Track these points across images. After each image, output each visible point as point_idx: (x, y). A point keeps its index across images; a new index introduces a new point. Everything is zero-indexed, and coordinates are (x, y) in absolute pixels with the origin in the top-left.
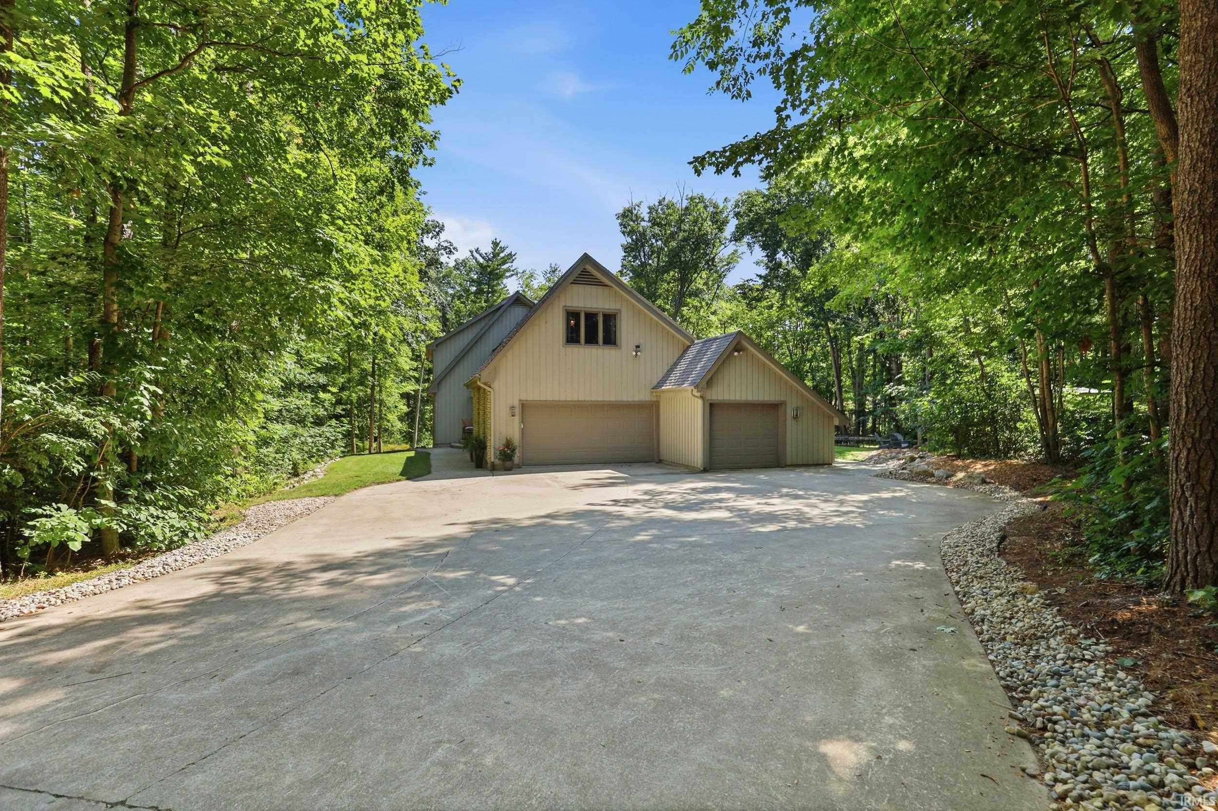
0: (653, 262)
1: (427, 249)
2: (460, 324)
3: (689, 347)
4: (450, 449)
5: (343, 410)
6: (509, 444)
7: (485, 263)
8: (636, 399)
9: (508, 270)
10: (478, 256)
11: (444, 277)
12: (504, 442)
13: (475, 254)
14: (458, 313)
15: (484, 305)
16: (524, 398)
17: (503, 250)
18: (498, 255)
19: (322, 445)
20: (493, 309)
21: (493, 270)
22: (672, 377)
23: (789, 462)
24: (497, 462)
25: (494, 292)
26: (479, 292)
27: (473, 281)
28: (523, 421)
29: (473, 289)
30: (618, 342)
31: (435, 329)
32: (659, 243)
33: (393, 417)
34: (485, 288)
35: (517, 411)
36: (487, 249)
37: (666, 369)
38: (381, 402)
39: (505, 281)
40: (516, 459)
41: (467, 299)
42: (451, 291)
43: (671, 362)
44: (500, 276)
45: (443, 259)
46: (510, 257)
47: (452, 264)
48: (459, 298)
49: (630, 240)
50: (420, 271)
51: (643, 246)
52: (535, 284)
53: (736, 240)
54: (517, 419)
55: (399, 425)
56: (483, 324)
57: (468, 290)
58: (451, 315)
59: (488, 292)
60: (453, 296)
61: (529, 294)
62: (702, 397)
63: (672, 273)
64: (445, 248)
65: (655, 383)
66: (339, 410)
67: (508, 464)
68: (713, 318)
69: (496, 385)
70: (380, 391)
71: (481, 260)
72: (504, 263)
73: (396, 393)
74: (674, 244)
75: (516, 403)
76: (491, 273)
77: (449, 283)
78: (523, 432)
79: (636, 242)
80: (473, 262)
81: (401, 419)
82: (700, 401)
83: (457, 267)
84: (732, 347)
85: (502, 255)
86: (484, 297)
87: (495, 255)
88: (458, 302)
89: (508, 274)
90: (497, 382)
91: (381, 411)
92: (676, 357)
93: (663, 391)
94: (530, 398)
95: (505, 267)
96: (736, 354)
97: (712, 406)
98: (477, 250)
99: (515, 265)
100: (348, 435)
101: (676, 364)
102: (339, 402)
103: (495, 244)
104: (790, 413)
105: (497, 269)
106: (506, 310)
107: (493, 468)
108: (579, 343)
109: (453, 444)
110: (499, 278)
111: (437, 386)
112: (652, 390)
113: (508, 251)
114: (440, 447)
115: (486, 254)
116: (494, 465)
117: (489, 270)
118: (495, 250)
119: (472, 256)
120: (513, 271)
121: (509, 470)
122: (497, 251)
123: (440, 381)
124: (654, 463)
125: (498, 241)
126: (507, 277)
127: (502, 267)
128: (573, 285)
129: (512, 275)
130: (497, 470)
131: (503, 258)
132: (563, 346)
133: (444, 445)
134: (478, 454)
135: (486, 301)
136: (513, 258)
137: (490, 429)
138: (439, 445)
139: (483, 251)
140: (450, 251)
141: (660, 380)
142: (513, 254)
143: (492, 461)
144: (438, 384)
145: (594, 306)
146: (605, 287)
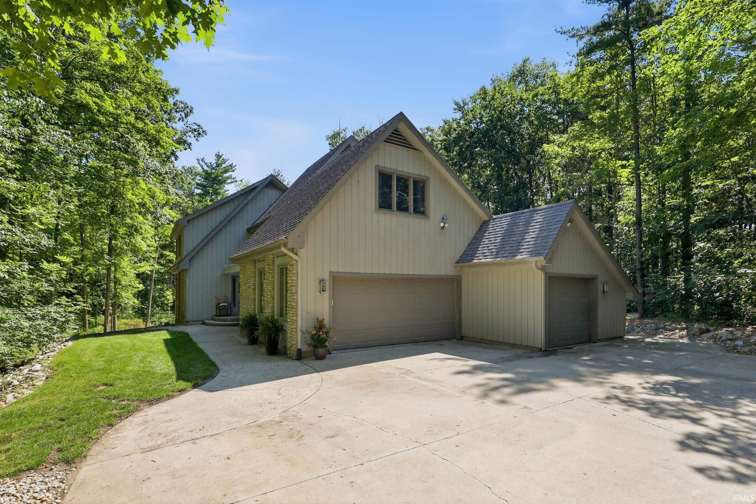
3: (486, 222)
4: (203, 327)
5: (76, 288)
6: (320, 326)
7: (210, 171)
8: (443, 273)
9: (228, 178)
10: (203, 164)
12: (314, 322)
13: (201, 162)
16: (334, 269)
17: (224, 161)
18: (221, 164)
19: (46, 329)
21: (217, 176)
22: (483, 250)
24: (306, 348)
25: (217, 193)
26: (204, 193)
27: (198, 184)
28: (333, 297)
29: (199, 191)
30: (427, 212)
33: (127, 295)
34: (210, 190)
35: (327, 285)
36: (211, 159)
37: (467, 243)
38: (117, 282)
39: (226, 186)
43: (471, 236)
44: (222, 182)
46: (231, 168)
54: (326, 294)
55: (132, 302)
59: (213, 194)
62: (543, 270)
65: (459, 256)
66: (70, 287)
67: (321, 351)
69: (303, 252)
70: (116, 270)
71: (206, 168)
72: (226, 171)
73: (132, 274)
76: (215, 179)
78: (333, 309)
80: (200, 170)
81: (135, 296)
84: (569, 217)
85: (224, 166)
87: (218, 165)
89: (229, 181)
90: (304, 249)
91: (116, 289)
94: (342, 270)
96: (569, 224)
97: (549, 279)
98: (203, 160)
99: (235, 174)
100: (81, 315)
101: (477, 238)
102: (72, 277)
103: (218, 156)
104: (600, 287)
105: (220, 176)
106: (260, 191)
107: (300, 356)
108: (391, 209)
109: (207, 321)
110: (222, 184)
111: (188, 262)
112: (456, 265)
113: (228, 163)
114: (191, 324)
115: (210, 163)
116: (301, 352)
117: (213, 176)
118: (218, 161)
119: (199, 163)
120: (234, 178)
121: (322, 358)
122: (220, 162)
123: (193, 257)
124: (455, 341)
125: (221, 155)
126: (228, 183)
127: (225, 175)
128: (386, 143)
129: (232, 182)
130: (304, 358)
131: (225, 168)
132: (375, 211)
133: (196, 323)
134: (274, 337)
135: (210, 201)
136: (234, 168)
137: (295, 307)
138: (190, 323)
139: (208, 161)
140: (199, 134)
141: (462, 255)
142: (233, 165)
143: (299, 347)
144: (190, 260)
145: (406, 170)
146: (415, 151)
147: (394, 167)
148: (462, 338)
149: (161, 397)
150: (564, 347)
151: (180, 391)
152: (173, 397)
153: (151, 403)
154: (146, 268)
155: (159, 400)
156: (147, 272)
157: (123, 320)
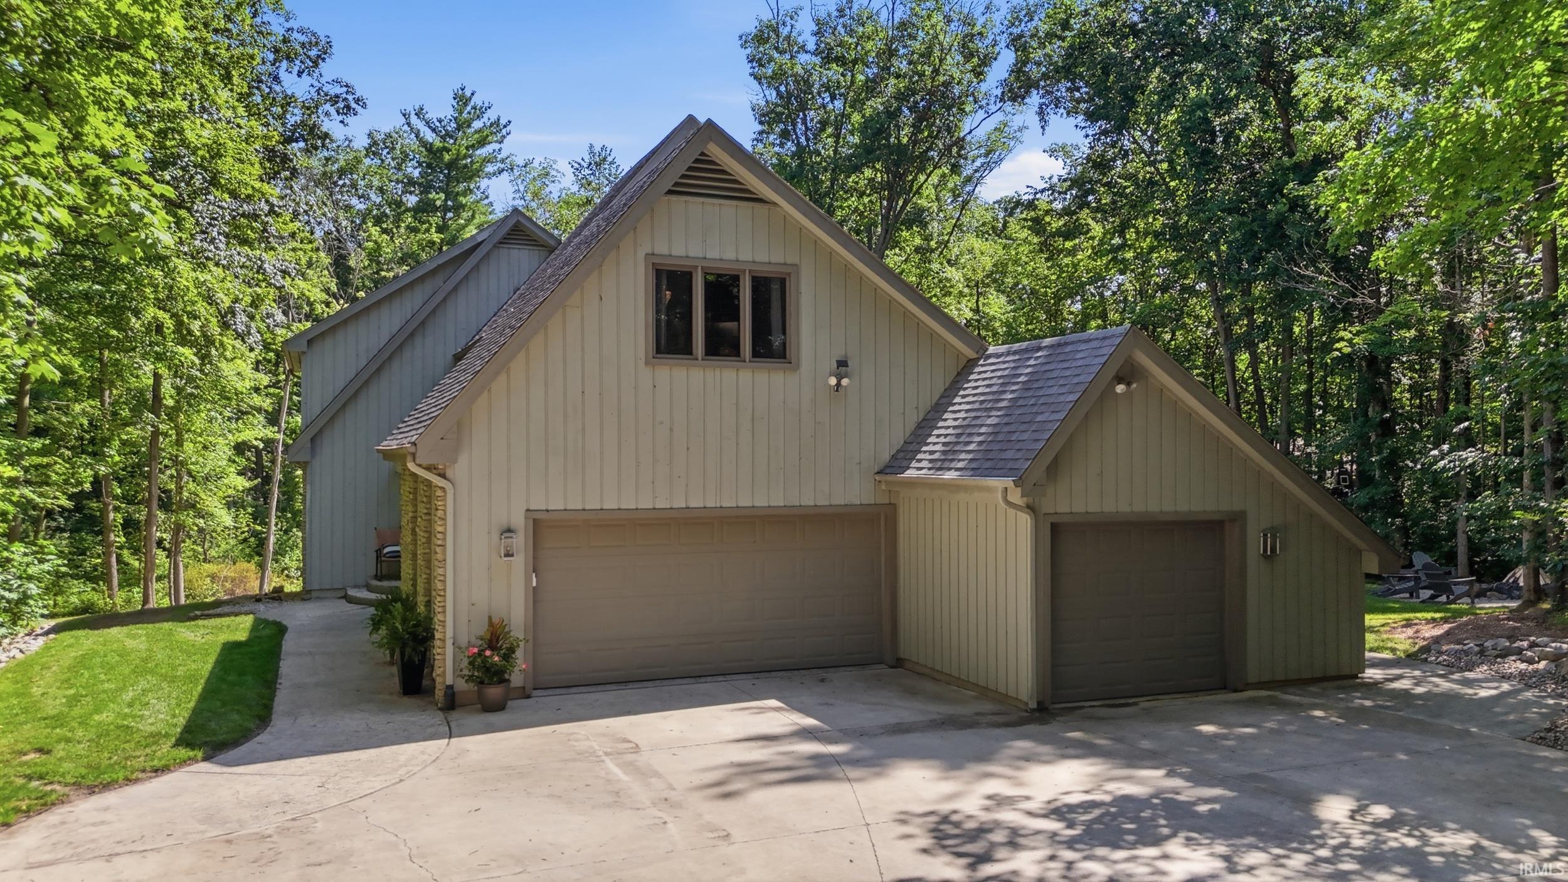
0: (826, 146)
1: (288, 101)
2: (379, 282)
3: (971, 364)
4: (344, 606)
6: (495, 637)
7: (438, 143)
8: (838, 500)
9: (487, 160)
10: (420, 126)
11: (342, 172)
12: (482, 629)
13: (414, 120)
14: (374, 255)
15: (436, 237)
16: (538, 504)
17: (479, 112)
18: (469, 123)
20: (456, 252)
21: (456, 159)
22: (935, 444)
23: (1252, 678)
24: (461, 685)
25: (458, 208)
26: (424, 208)
27: (411, 182)
28: (536, 567)
29: (412, 200)
30: (791, 352)
31: (317, 294)
32: (838, 104)
33: (213, 504)
34: (439, 198)
35: (519, 541)
36: (442, 109)
37: (913, 419)
39: (484, 183)
40: (518, 674)
41: (397, 220)
42: (359, 206)
43: (926, 402)
44: (472, 174)
45: (331, 125)
46: (497, 127)
47: (361, 142)
48: (378, 221)
49: (772, 95)
50: (270, 154)
51: (803, 107)
52: (554, 191)
53: (1013, 99)
54: (519, 562)
55: (226, 518)
56: (428, 287)
57: (399, 204)
58: (357, 260)
59: (445, 209)
60: (365, 215)
61: (540, 217)
62: (1031, 508)
63: (868, 173)
64: (334, 100)
65: (886, 457)
67: (494, 692)
68: (952, 273)
69: (459, 470)
71: (429, 136)
72: (482, 143)
73: (220, 445)
74: (875, 104)
75: (519, 521)
76: (451, 165)
77: (354, 185)
78: (536, 596)
79: (786, 98)
81: (233, 504)
82: (1025, 521)
83: (372, 150)
84: (1111, 373)
85: (477, 125)
86: (435, 220)
87: (462, 124)
88: (375, 231)
89: (490, 168)
90: (463, 460)
92: (940, 387)
93: (912, 483)
94: (557, 504)
95: (482, 152)
96: (1120, 388)
97: (1056, 529)
98: (419, 112)
99: (507, 148)
101: (939, 408)
103: (462, 99)
104: (1255, 544)
105: (465, 157)
106: (488, 254)
107: (452, 703)
108: (691, 353)
109: (352, 592)
110: (471, 178)
111: (309, 445)
112: (878, 477)
113: (491, 115)
114: (318, 598)
115: (440, 121)
116: (454, 694)
117: (447, 157)
118: (461, 113)
119: (409, 124)
120: (503, 161)
121: (498, 707)
122: (465, 115)
123: (321, 432)
124: (882, 669)
125: (468, 93)
126: (489, 176)
127: (478, 152)
128: (674, 198)
129: (501, 171)
130: (462, 706)
131: (479, 131)
132: (647, 363)
133: (328, 594)
134: (410, 657)
135: (440, 230)
136: (504, 132)
137: (442, 593)
138: (314, 594)
139: (432, 115)
140: (348, 107)
141: (899, 451)
142: (503, 121)
143: (449, 682)
144: (313, 440)
145: (730, 255)
146: (757, 205)
147: (695, 251)
148: (899, 663)
149: (113, 781)
150: (1107, 702)
151: (156, 771)
152: (137, 781)
153: (92, 790)
154: (255, 432)
155: (107, 786)
156: (255, 443)
157: (206, 566)
